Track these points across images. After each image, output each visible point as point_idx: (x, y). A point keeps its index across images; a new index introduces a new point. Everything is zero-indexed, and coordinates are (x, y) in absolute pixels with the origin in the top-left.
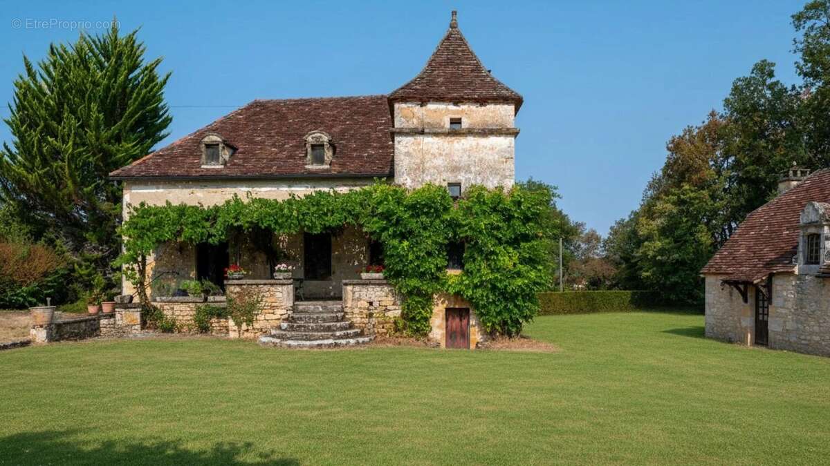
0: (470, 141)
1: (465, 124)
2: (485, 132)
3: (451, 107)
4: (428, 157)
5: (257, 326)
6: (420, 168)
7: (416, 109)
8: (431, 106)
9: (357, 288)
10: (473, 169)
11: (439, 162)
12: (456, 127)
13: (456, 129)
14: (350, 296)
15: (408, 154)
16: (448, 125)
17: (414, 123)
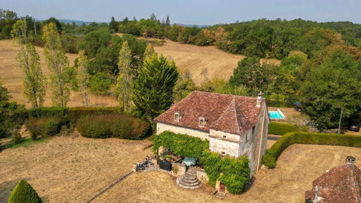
0: (228, 143)
1: (227, 138)
2: (232, 141)
3: (224, 133)
4: (217, 144)
5: (178, 174)
6: (215, 147)
7: (215, 132)
8: (219, 132)
9: (200, 172)
10: (228, 150)
11: (220, 146)
12: (225, 138)
13: (224, 139)
14: (198, 173)
15: (213, 142)
16: (222, 137)
17: (214, 135)
